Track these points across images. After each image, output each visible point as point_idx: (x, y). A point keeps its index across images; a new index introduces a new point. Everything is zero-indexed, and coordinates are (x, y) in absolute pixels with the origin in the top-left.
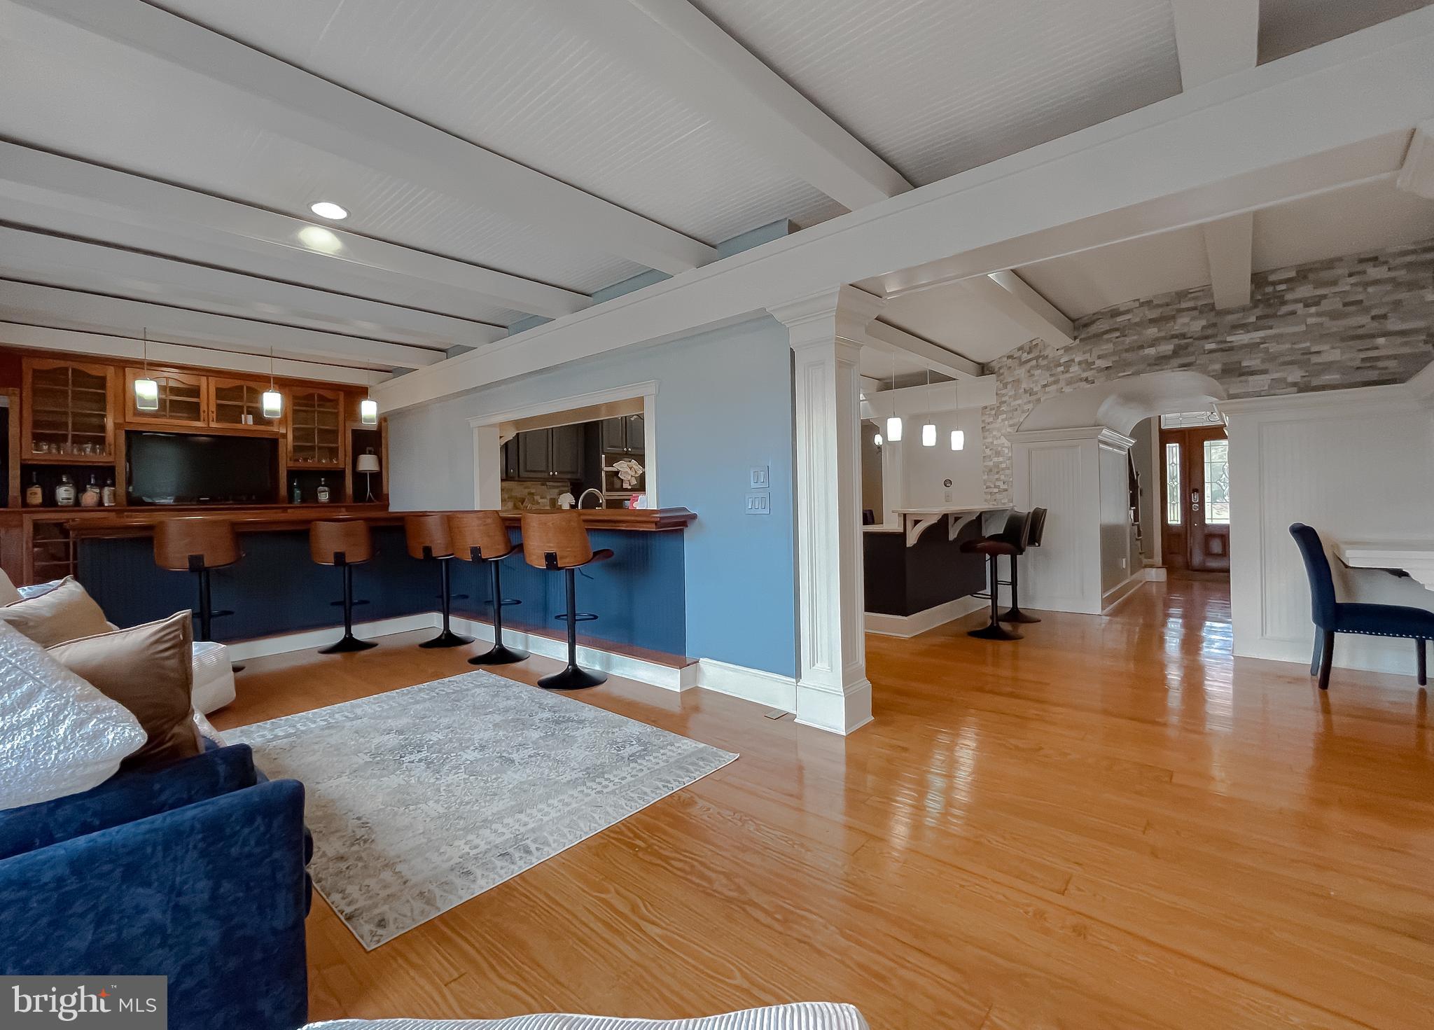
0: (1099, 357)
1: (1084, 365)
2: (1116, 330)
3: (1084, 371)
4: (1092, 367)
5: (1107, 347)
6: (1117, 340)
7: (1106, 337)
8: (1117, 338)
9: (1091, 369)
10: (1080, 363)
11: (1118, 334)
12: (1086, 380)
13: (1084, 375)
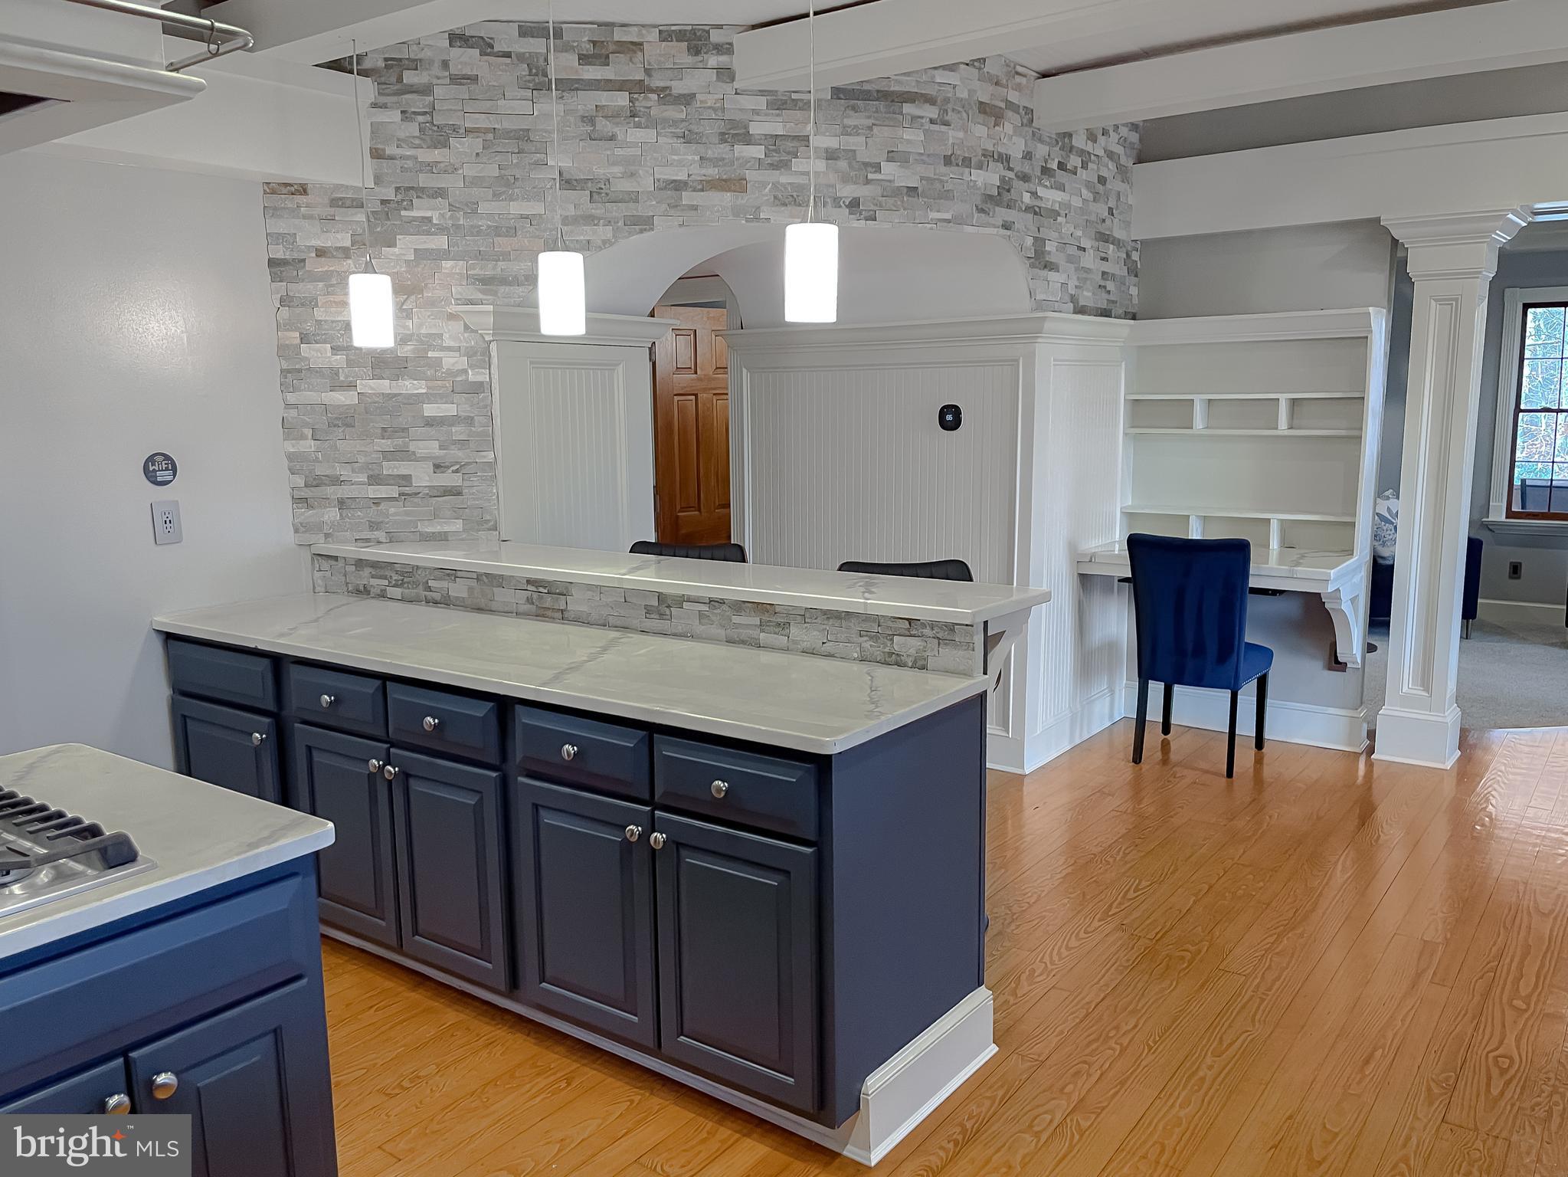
0: (891, 156)
1: (843, 164)
2: (930, 100)
3: (846, 179)
4: (870, 176)
5: (911, 138)
6: (934, 127)
7: (908, 108)
8: (932, 121)
9: (868, 182)
10: (831, 155)
11: (932, 112)
12: (854, 205)
13: (848, 192)
